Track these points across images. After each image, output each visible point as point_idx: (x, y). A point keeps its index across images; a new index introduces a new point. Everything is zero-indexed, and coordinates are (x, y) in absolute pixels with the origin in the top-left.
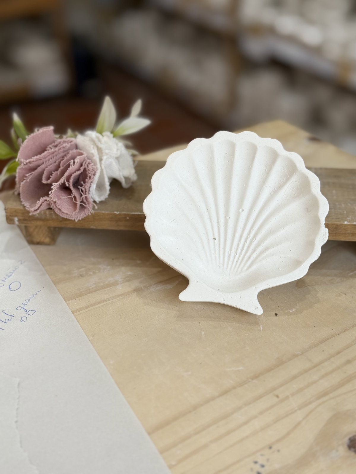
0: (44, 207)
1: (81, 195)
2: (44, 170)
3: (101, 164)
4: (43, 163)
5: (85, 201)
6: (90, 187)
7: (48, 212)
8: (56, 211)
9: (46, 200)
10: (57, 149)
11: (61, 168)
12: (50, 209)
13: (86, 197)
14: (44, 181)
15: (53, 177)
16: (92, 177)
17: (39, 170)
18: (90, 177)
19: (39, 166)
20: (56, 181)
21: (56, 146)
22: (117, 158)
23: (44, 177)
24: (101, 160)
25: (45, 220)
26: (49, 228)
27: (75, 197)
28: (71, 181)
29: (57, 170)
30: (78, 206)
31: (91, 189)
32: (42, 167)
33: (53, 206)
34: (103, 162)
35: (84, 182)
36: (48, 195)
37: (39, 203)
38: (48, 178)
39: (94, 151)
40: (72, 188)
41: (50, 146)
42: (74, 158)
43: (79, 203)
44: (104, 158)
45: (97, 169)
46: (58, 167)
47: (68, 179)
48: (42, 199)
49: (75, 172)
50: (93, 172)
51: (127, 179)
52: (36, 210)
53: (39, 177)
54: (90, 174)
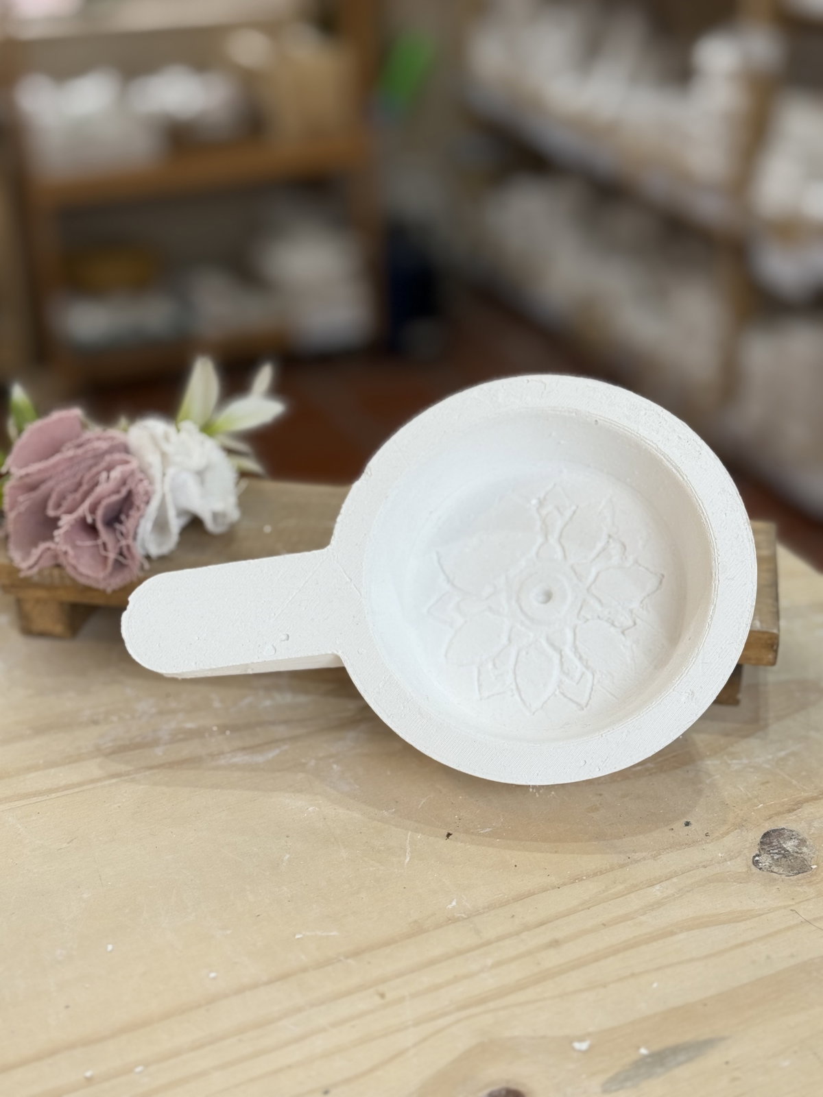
0: (46, 562)
1: (118, 541)
2: (52, 490)
3: (163, 481)
4: (50, 478)
5: (125, 552)
6: (137, 526)
7: (56, 572)
8: (69, 570)
9: (49, 549)
10: (80, 451)
11: (85, 487)
12: (58, 566)
13: (128, 547)
14: (51, 513)
15: (66, 504)
16: (142, 506)
17: (44, 489)
18: (138, 509)
19: (43, 481)
20: (70, 512)
21: (80, 446)
22: (201, 474)
23: (51, 503)
24: (164, 475)
25: (50, 587)
26: (62, 604)
27: (104, 545)
28: (100, 512)
29: (76, 490)
30: (110, 562)
31: (141, 531)
32: (50, 484)
33: (62, 560)
34: (168, 479)
35: (128, 516)
36: (51, 538)
37: (36, 552)
38: (58, 506)
39: (153, 459)
40: (100, 526)
41: (69, 445)
42: (109, 469)
43: (112, 555)
44: (171, 471)
45: (154, 492)
46: (80, 484)
47: (93, 510)
48: (43, 546)
49: (109, 495)
50: (145, 499)
52: (31, 567)
53: (43, 504)
54: (138, 501)
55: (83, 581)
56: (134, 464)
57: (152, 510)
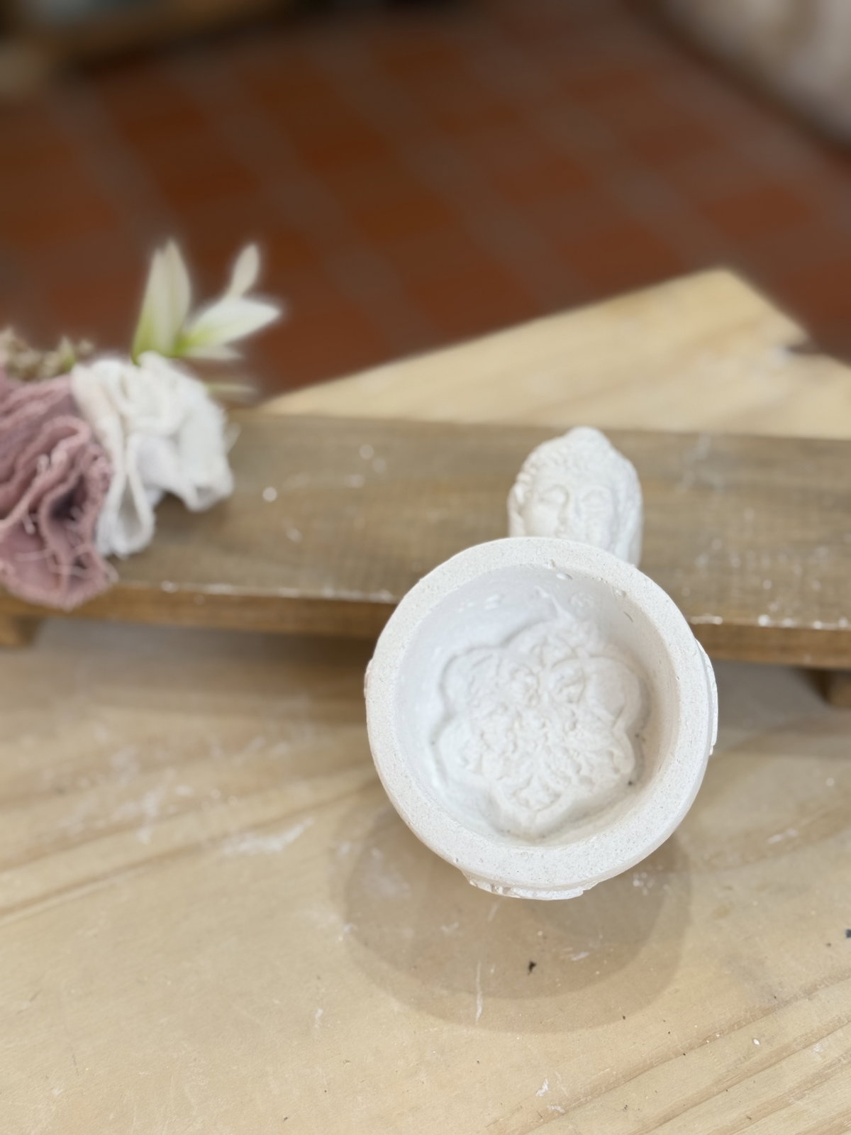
3: (124, 457)
5: (83, 560)
10: (10, 421)
11: (20, 476)
13: (87, 552)
16: (100, 496)
22: (175, 439)
27: (54, 556)
29: (9, 479)
30: (64, 578)
34: (130, 453)
44: (134, 441)
45: (114, 474)
46: (11, 473)
49: (53, 487)
50: (102, 485)
51: (201, 491)
56: (83, 435)
57: (114, 497)
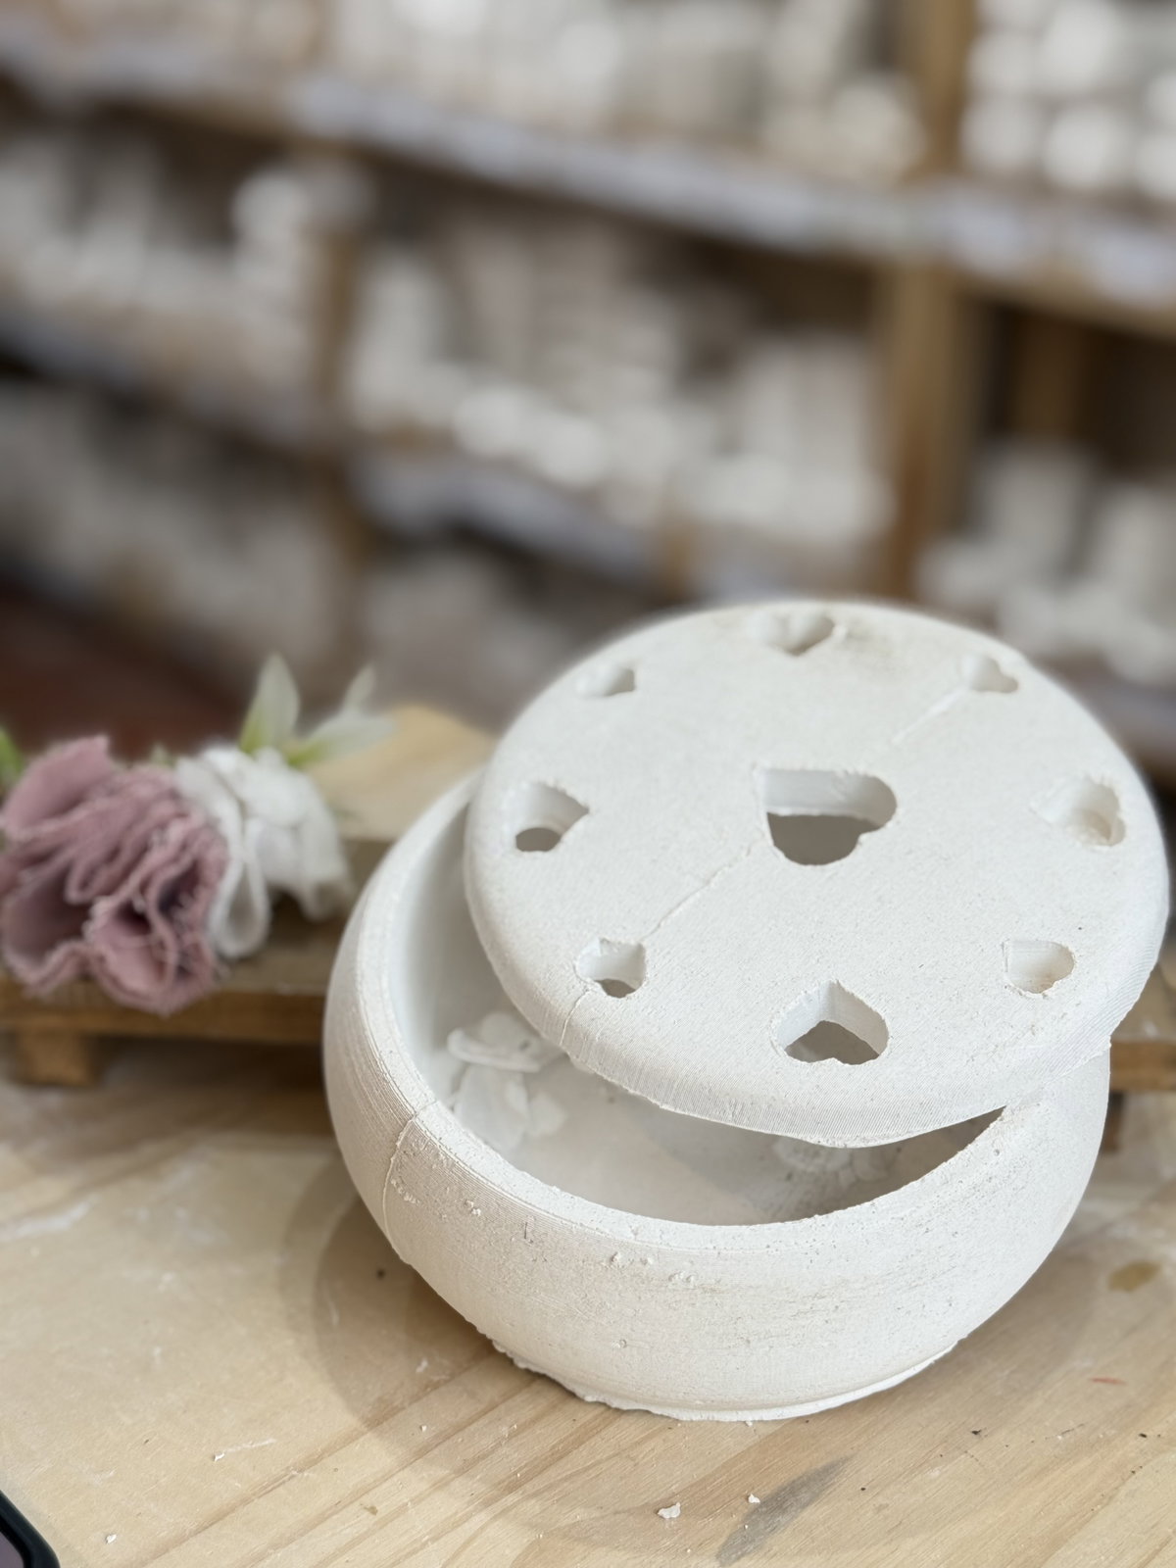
0: (68, 973)
1: (181, 937)
2: (73, 862)
3: (243, 840)
4: (69, 843)
5: (190, 952)
6: (206, 912)
7: (81, 988)
8: (107, 985)
9: (75, 952)
10: (117, 801)
12: (87, 978)
14: (73, 895)
15: (100, 882)
16: (214, 880)
18: (207, 886)
19: (57, 850)
21: (114, 794)
22: (295, 831)
25: (69, 1011)
26: (82, 1036)
28: (154, 893)
29: (112, 862)
30: (170, 969)
31: (211, 918)
32: (71, 852)
33: (95, 969)
34: (250, 836)
35: (191, 897)
36: (79, 935)
37: (55, 958)
38: (84, 885)
40: (153, 915)
41: (96, 793)
43: (172, 958)
44: (254, 825)
45: (229, 860)
46: (117, 853)
47: (143, 888)
48: (65, 949)
49: (165, 867)
50: (217, 868)
51: (322, 890)
52: (44, 982)
53: (60, 883)
54: (208, 874)
55: (123, 998)
56: (196, 819)
57: (227, 886)
